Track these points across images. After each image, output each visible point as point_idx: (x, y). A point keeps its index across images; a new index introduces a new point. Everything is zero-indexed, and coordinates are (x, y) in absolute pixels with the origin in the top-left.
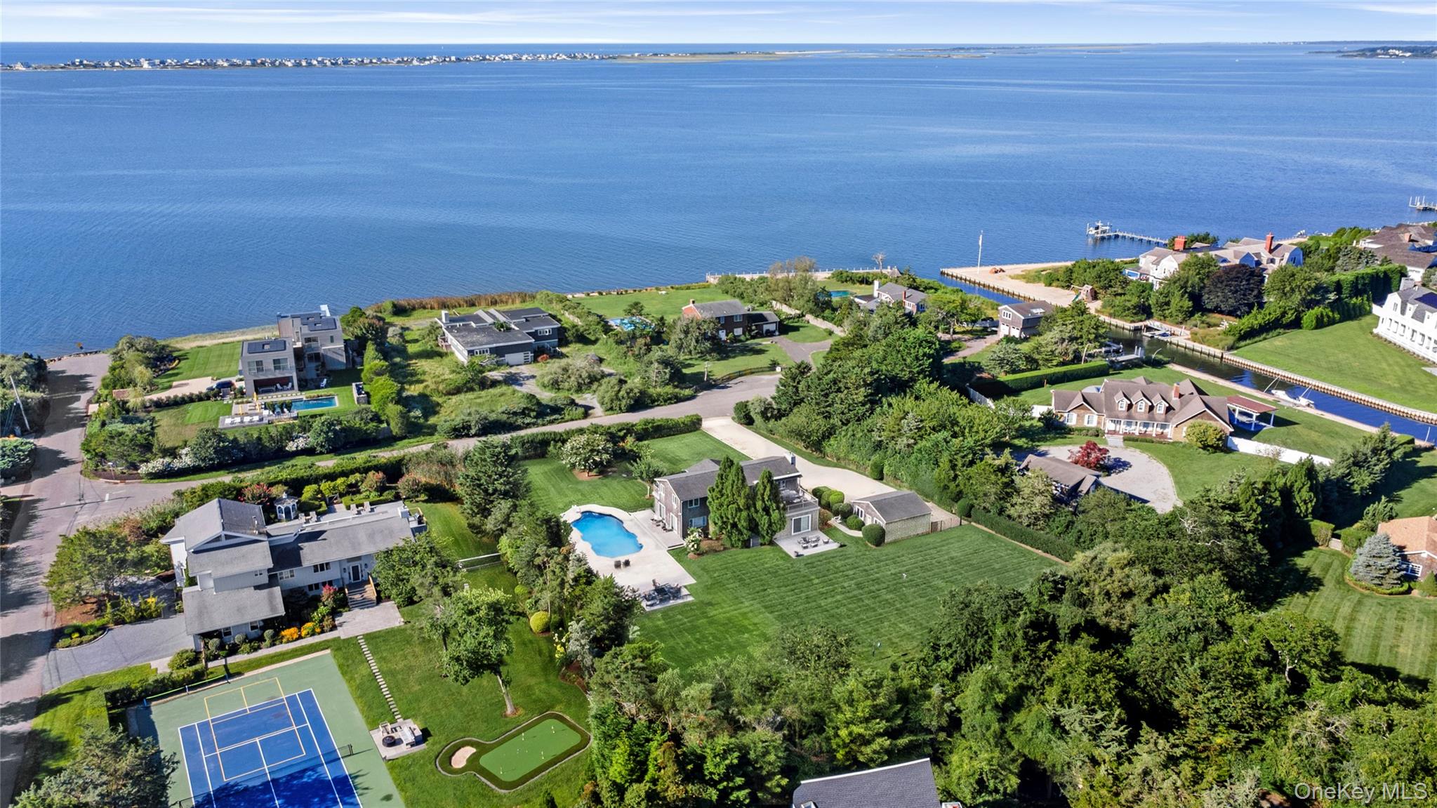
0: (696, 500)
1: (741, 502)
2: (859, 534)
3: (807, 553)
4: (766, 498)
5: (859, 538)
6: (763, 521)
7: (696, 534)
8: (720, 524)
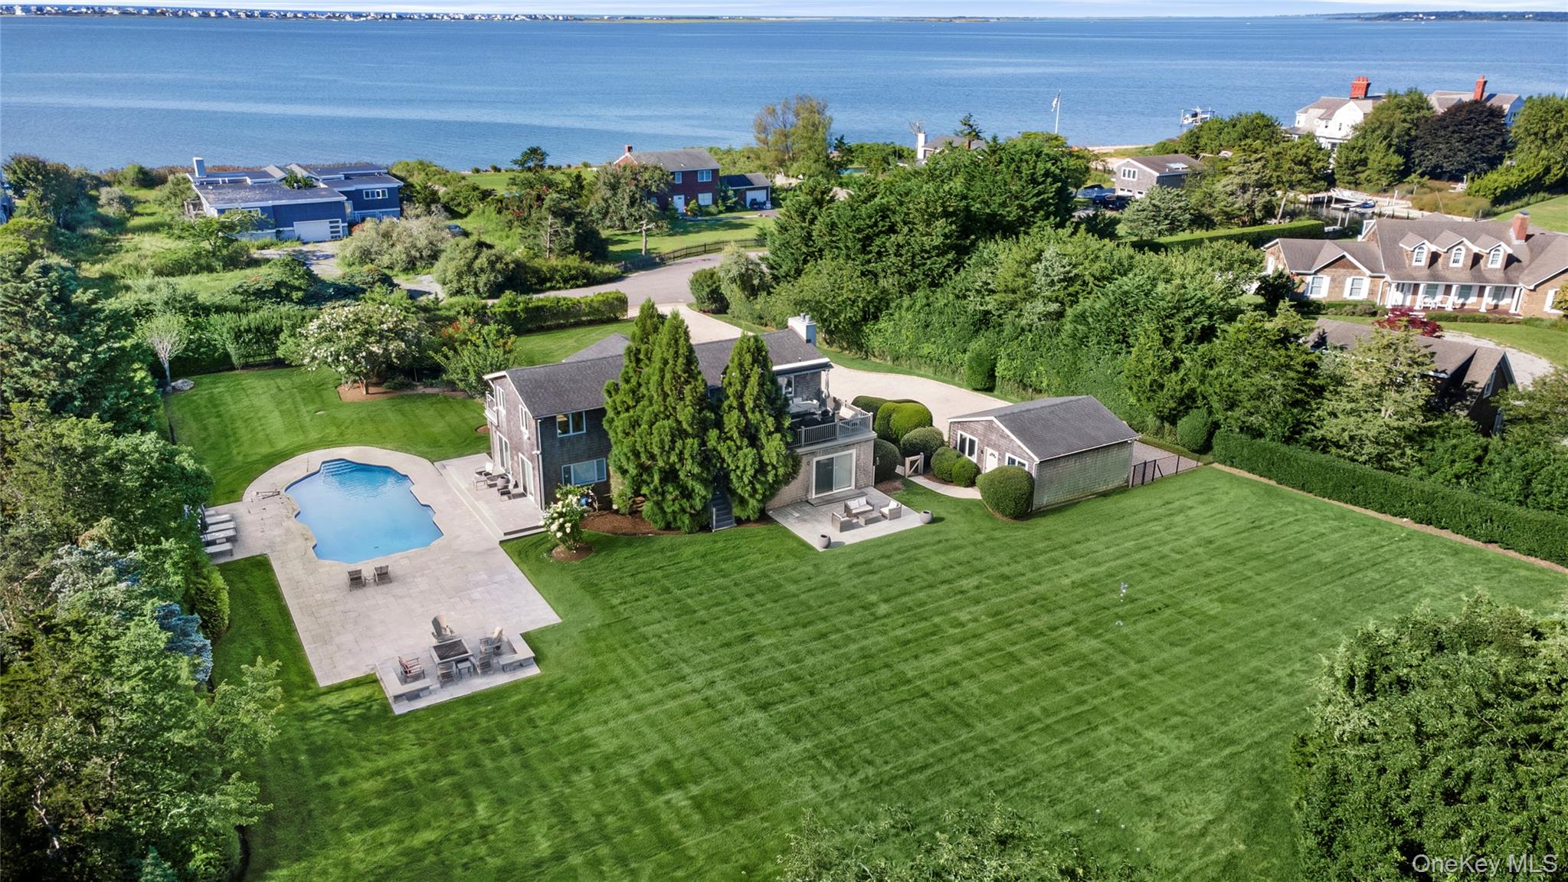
0: (577, 417)
1: (685, 414)
2: (973, 494)
3: (850, 538)
4: (750, 404)
5: (973, 502)
6: (741, 462)
7: (572, 499)
8: (633, 471)
